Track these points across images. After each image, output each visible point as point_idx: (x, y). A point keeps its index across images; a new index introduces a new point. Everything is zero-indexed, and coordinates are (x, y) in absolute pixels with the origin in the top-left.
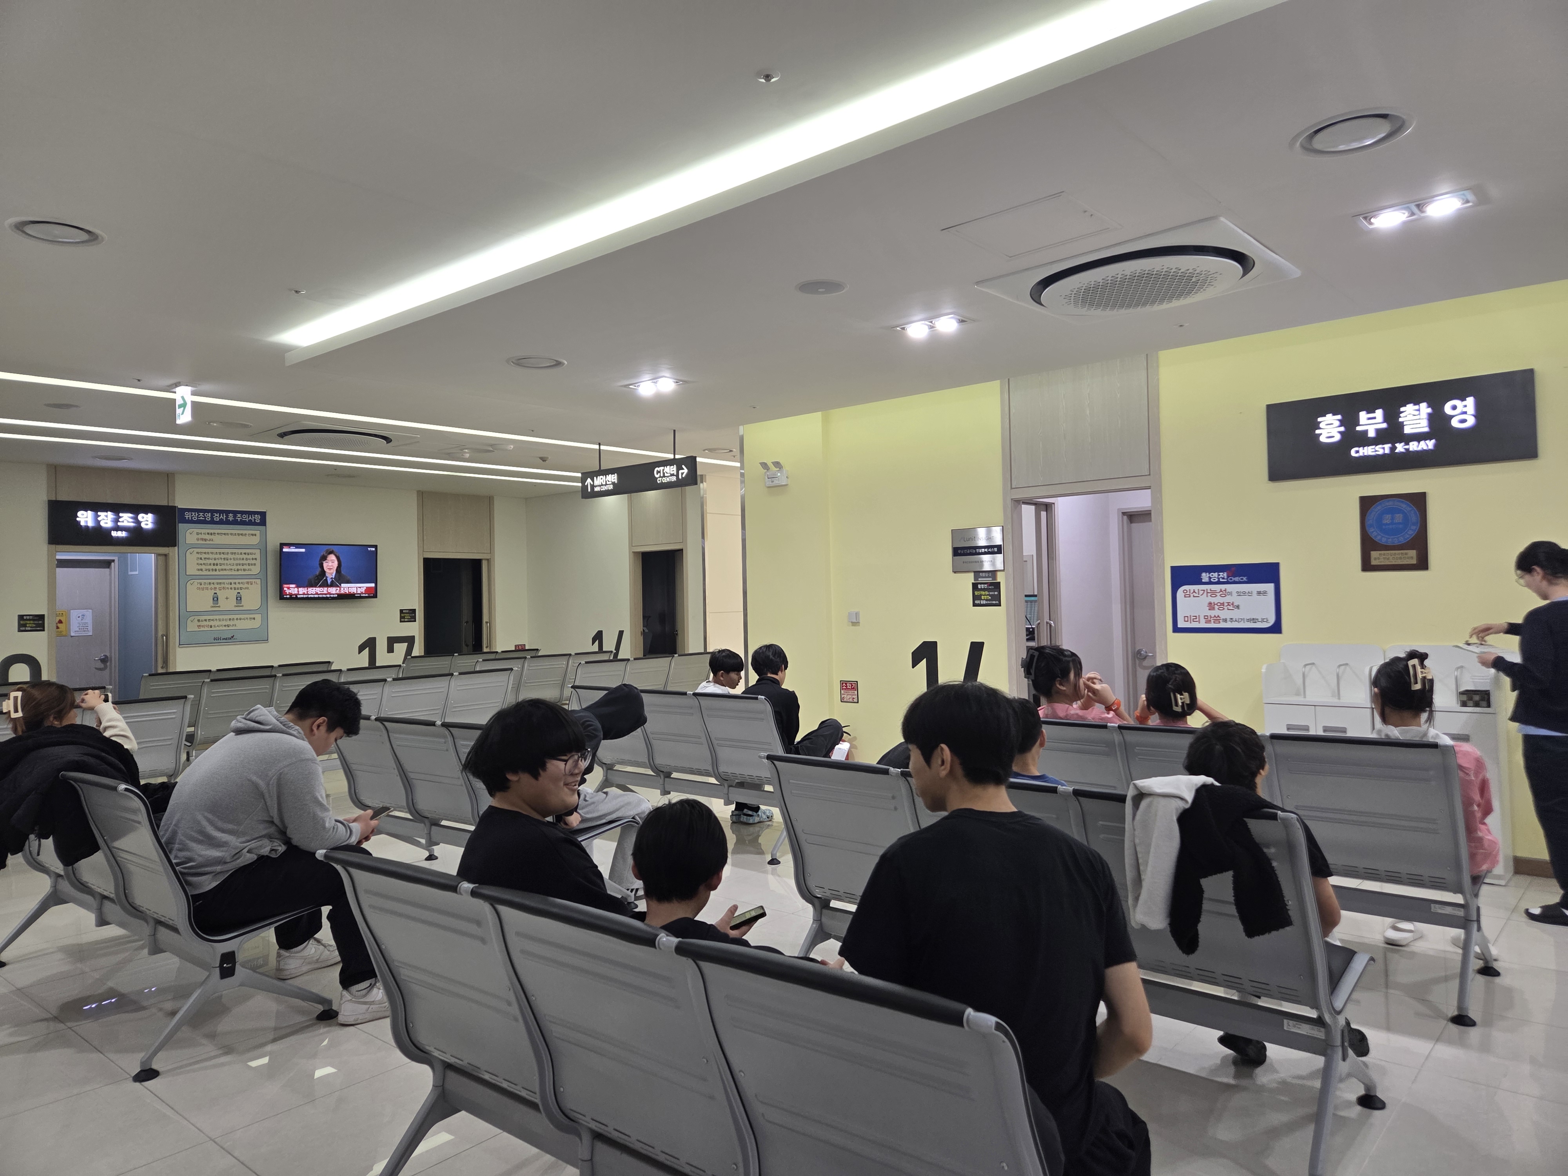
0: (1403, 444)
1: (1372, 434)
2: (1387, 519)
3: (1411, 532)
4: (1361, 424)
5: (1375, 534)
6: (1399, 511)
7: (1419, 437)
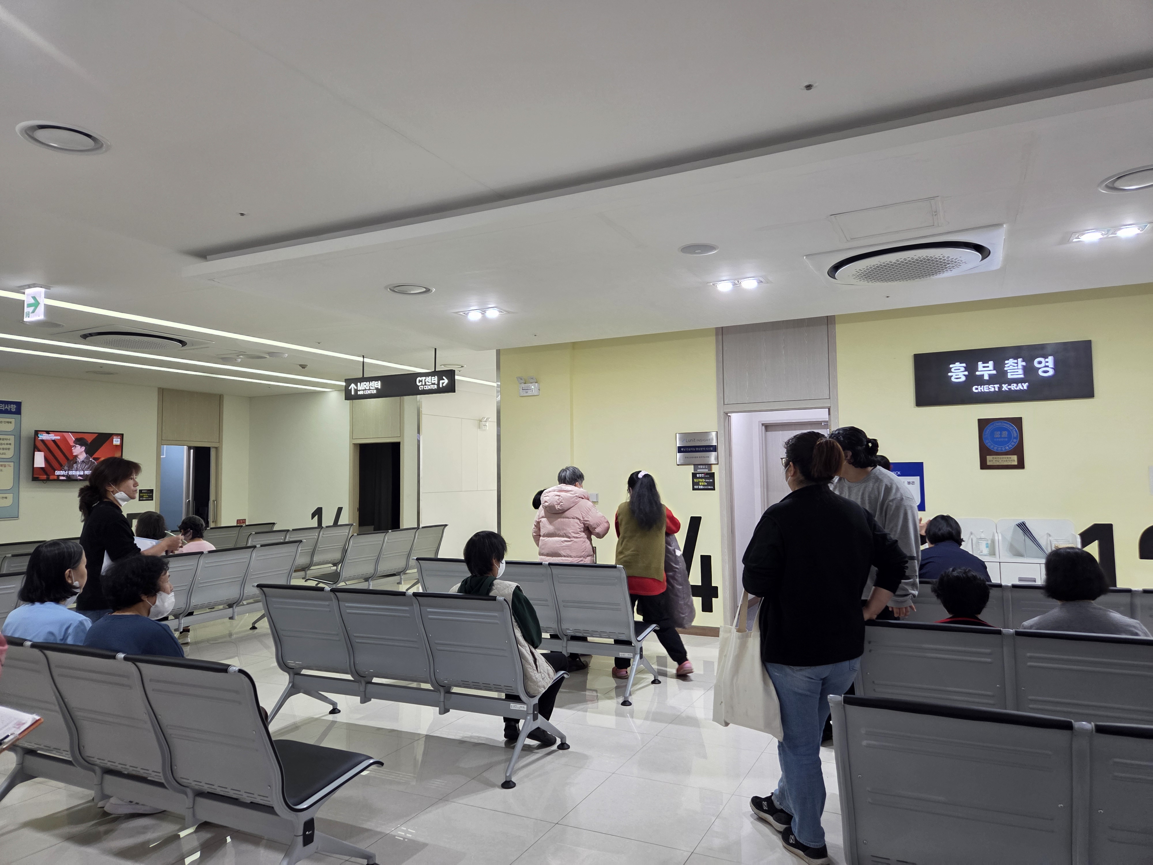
0: (1007, 385)
1: (986, 377)
2: (997, 434)
3: (1013, 444)
4: (979, 370)
5: (988, 443)
6: (1005, 429)
7: (1017, 381)
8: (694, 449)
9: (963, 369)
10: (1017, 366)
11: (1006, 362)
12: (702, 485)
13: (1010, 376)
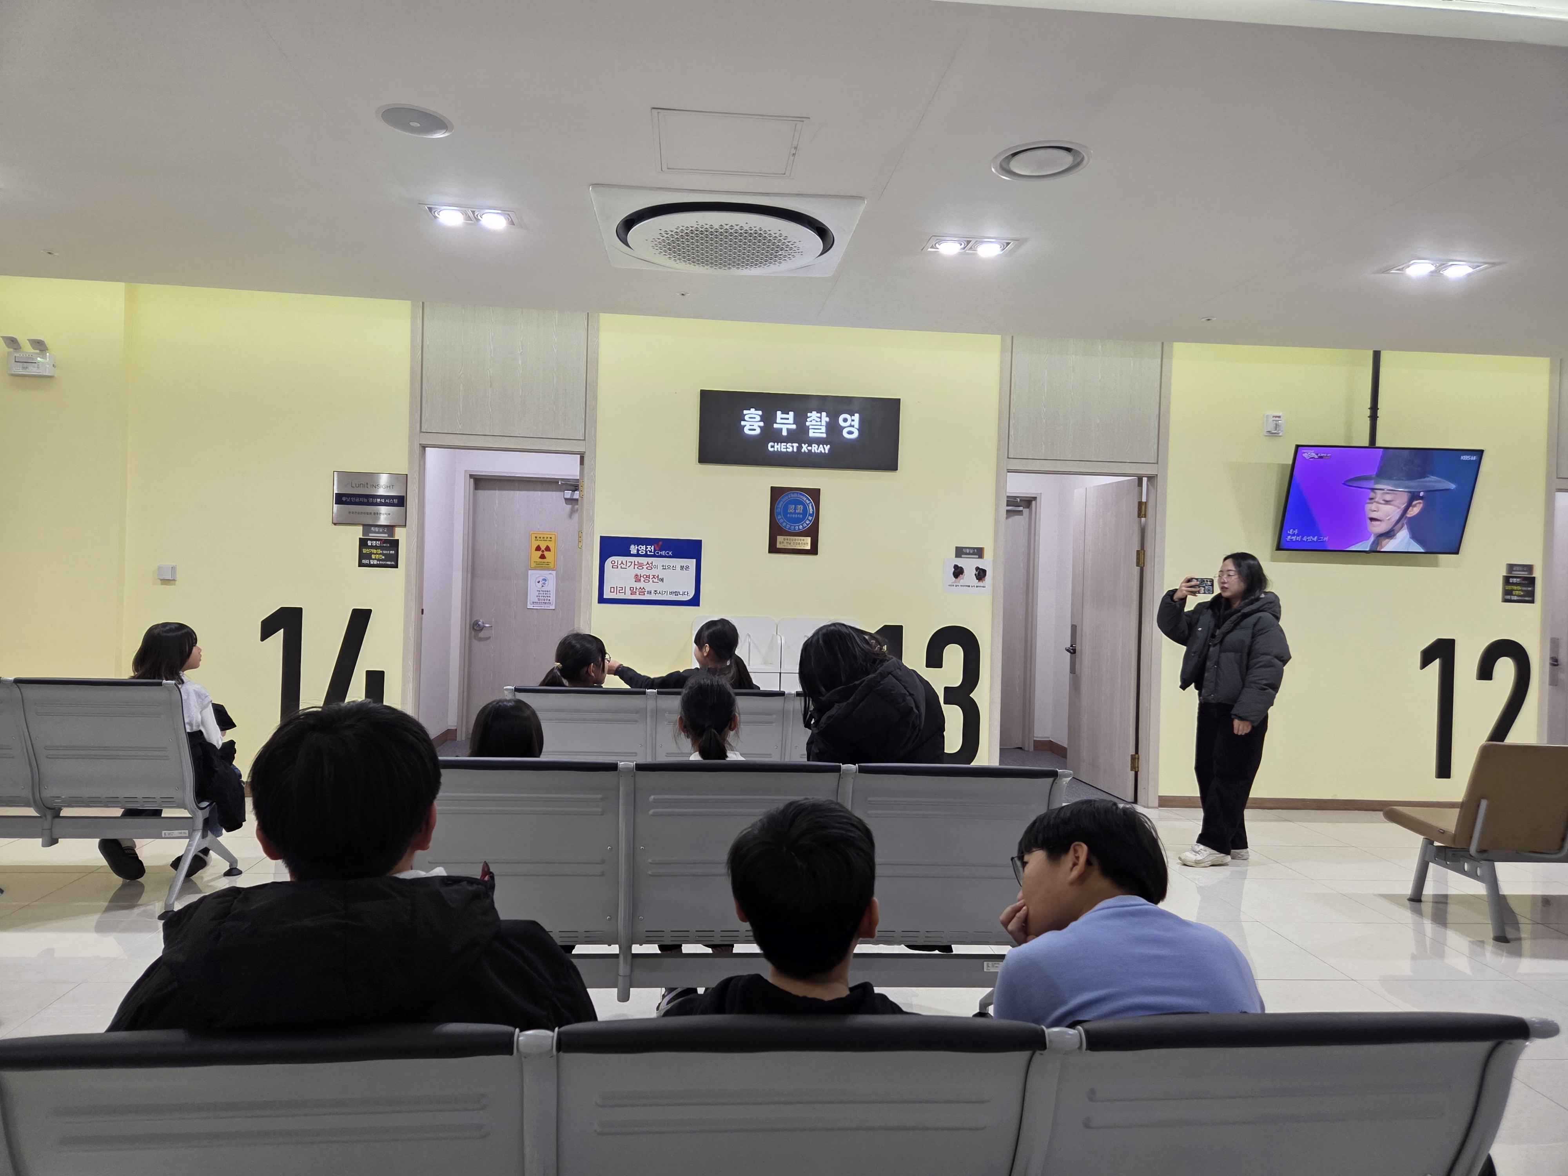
0: (807, 445)
1: (785, 433)
2: (791, 509)
3: (808, 523)
4: (777, 422)
5: (780, 519)
6: (801, 503)
7: (819, 441)
8: (366, 500)
9: (758, 418)
10: (821, 421)
11: (809, 414)
12: (375, 559)
13: (811, 434)
